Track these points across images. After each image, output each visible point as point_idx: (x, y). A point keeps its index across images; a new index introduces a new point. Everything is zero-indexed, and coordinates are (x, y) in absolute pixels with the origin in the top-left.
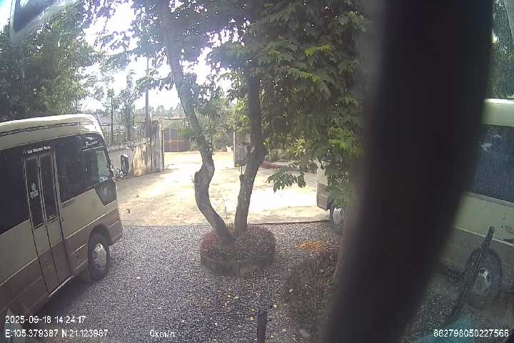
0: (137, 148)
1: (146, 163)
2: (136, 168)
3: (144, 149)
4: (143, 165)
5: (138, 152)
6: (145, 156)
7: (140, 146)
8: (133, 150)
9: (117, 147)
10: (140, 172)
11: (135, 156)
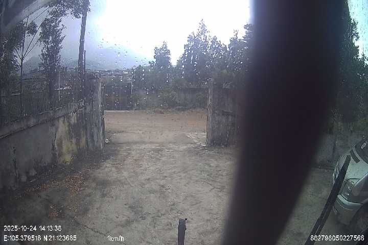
0: (61, 120)
1: (78, 144)
2: (61, 155)
3: (73, 120)
4: (74, 147)
5: (62, 128)
6: (75, 131)
7: (67, 116)
8: (53, 125)
9: (23, 125)
10: (68, 158)
11: (57, 135)
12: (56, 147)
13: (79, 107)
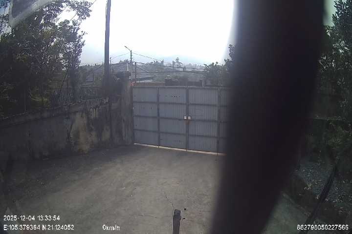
1: (99, 135)
3: (94, 114)
4: (93, 137)
5: (79, 121)
7: (85, 111)
9: (37, 116)
12: (72, 136)
13: (101, 104)
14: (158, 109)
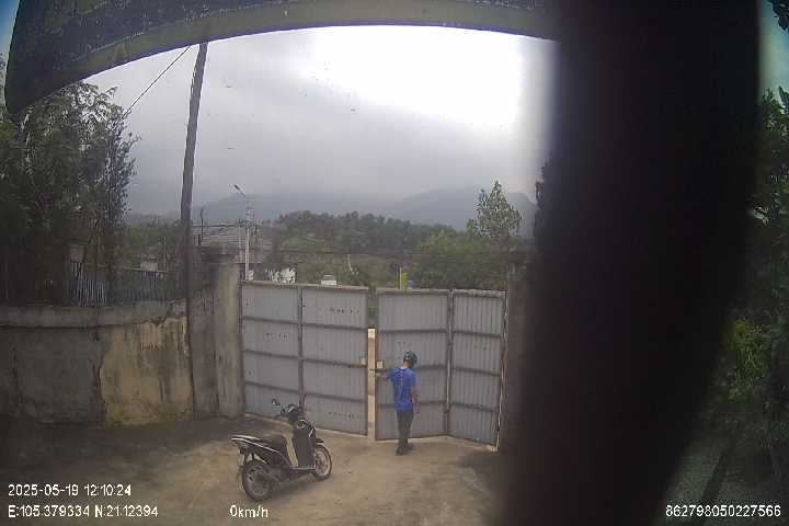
8: (97, 338)
11: (105, 359)
14: (300, 339)
